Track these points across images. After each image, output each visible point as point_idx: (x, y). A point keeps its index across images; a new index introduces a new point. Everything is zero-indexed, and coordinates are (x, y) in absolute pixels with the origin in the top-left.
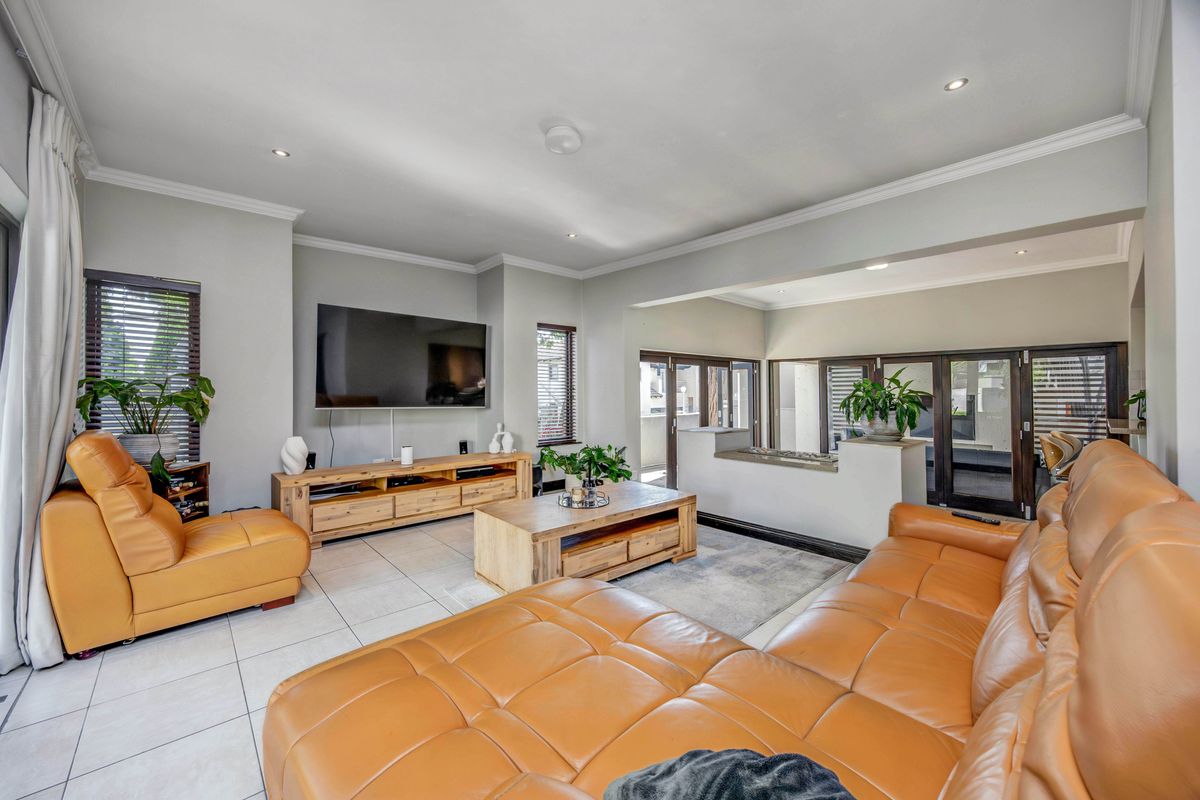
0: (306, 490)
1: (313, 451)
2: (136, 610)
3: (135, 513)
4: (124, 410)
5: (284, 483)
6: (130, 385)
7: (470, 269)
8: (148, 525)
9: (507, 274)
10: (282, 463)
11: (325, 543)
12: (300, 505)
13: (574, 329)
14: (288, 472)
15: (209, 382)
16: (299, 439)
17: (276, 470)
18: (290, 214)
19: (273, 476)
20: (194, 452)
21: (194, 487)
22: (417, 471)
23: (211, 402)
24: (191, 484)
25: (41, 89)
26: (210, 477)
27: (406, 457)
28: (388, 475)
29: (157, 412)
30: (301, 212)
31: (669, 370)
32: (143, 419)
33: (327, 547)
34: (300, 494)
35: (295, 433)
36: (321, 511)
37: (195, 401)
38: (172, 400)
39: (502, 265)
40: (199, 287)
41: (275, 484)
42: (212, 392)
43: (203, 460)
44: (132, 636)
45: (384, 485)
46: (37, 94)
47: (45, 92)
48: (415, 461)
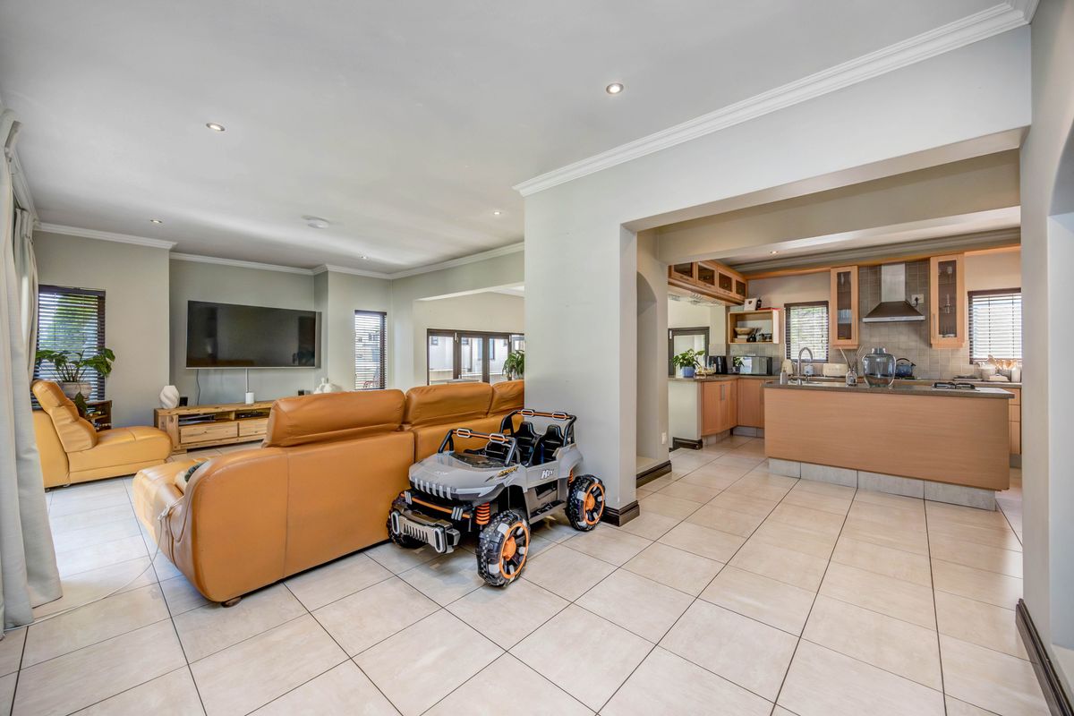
0: (176, 418)
1: (184, 396)
2: (71, 470)
3: (70, 420)
4: (58, 368)
5: (161, 413)
6: (61, 353)
7: (309, 272)
8: (77, 427)
9: (331, 278)
10: (161, 402)
11: (189, 451)
12: (172, 426)
13: (385, 314)
14: (165, 407)
15: (111, 351)
16: (173, 387)
17: (157, 406)
18: (169, 245)
19: (155, 411)
20: (101, 393)
21: (102, 414)
22: (256, 407)
23: (113, 365)
24: (100, 413)
25: (20, 208)
26: (112, 409)
27: (249, 398)
28: (235, 409)
29: (78, 370)
30: (175, 243)
31: (455, 341)
32: (68, 374)
33: (191, 453)
34: (172, 420)
35: (170, 384)
36: (186, 430)
37: (102, 362)
38: (87, 362)
39: (327, 272)
40: (104, 292)
41: (156, 414)
42: (113, 357)
43: (107, 399)
44: (68, 483)
45: (233, 416)
46: (18, 211)
47: (23, 209)
48: (255, 402)
